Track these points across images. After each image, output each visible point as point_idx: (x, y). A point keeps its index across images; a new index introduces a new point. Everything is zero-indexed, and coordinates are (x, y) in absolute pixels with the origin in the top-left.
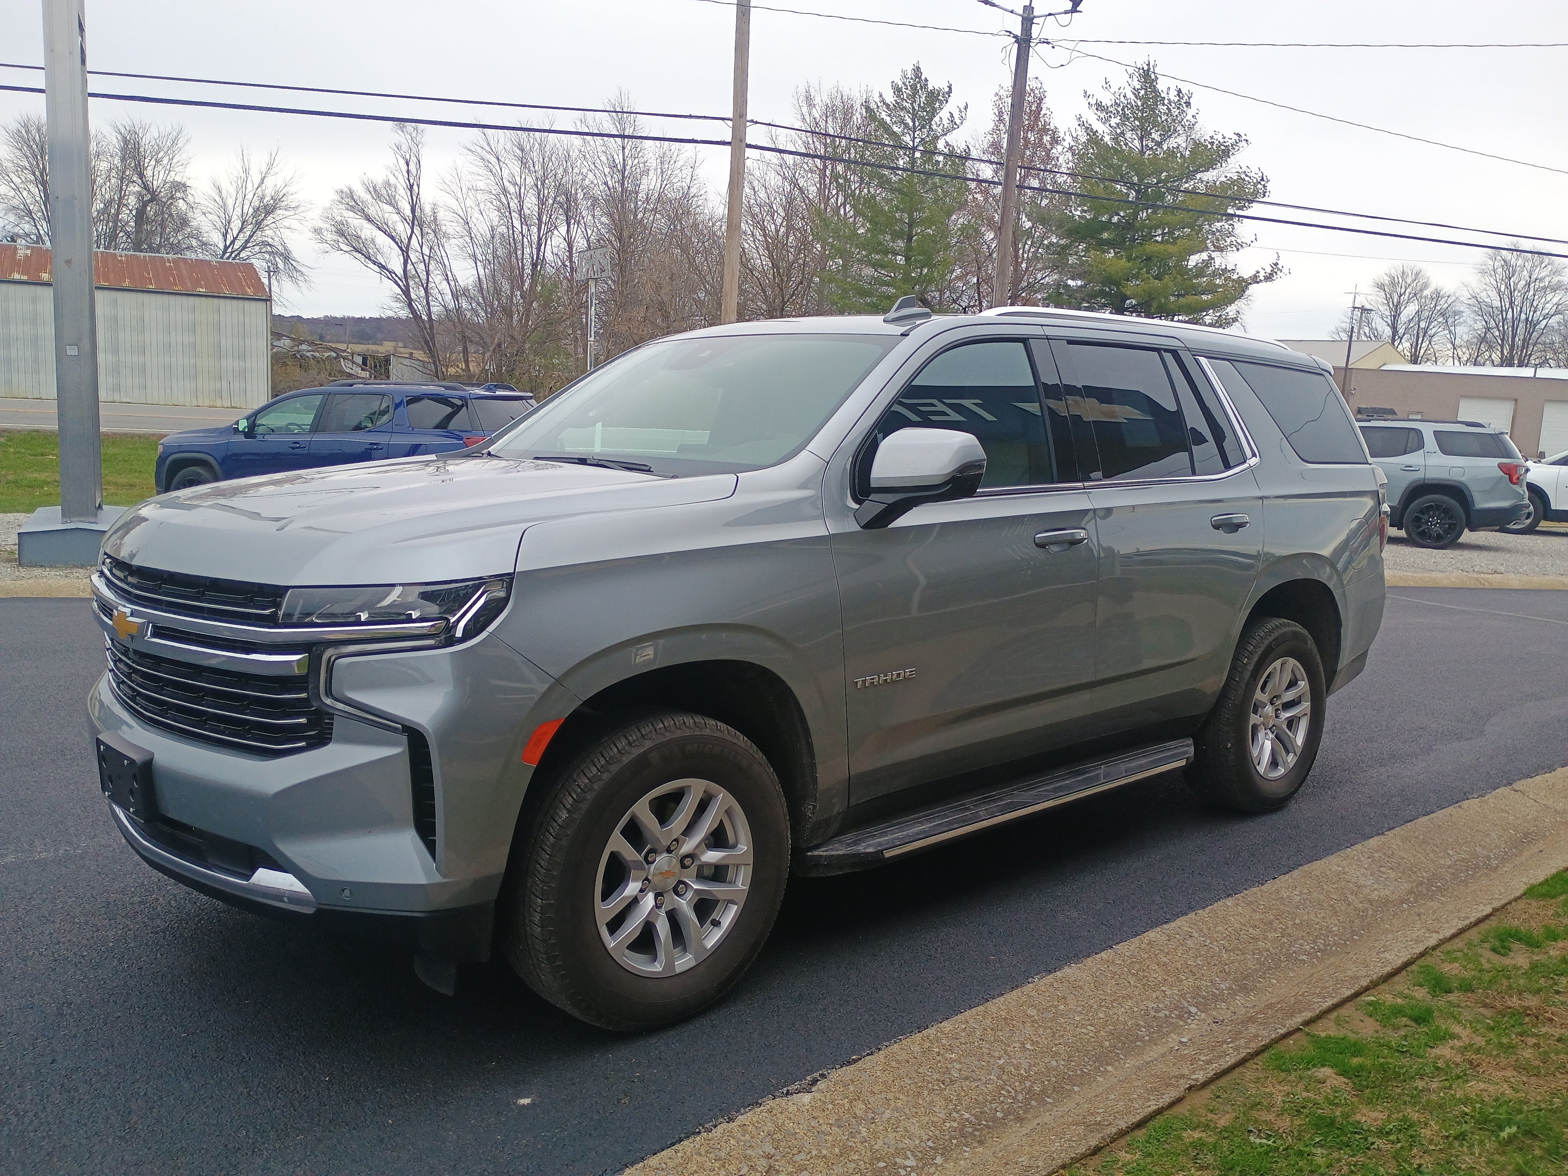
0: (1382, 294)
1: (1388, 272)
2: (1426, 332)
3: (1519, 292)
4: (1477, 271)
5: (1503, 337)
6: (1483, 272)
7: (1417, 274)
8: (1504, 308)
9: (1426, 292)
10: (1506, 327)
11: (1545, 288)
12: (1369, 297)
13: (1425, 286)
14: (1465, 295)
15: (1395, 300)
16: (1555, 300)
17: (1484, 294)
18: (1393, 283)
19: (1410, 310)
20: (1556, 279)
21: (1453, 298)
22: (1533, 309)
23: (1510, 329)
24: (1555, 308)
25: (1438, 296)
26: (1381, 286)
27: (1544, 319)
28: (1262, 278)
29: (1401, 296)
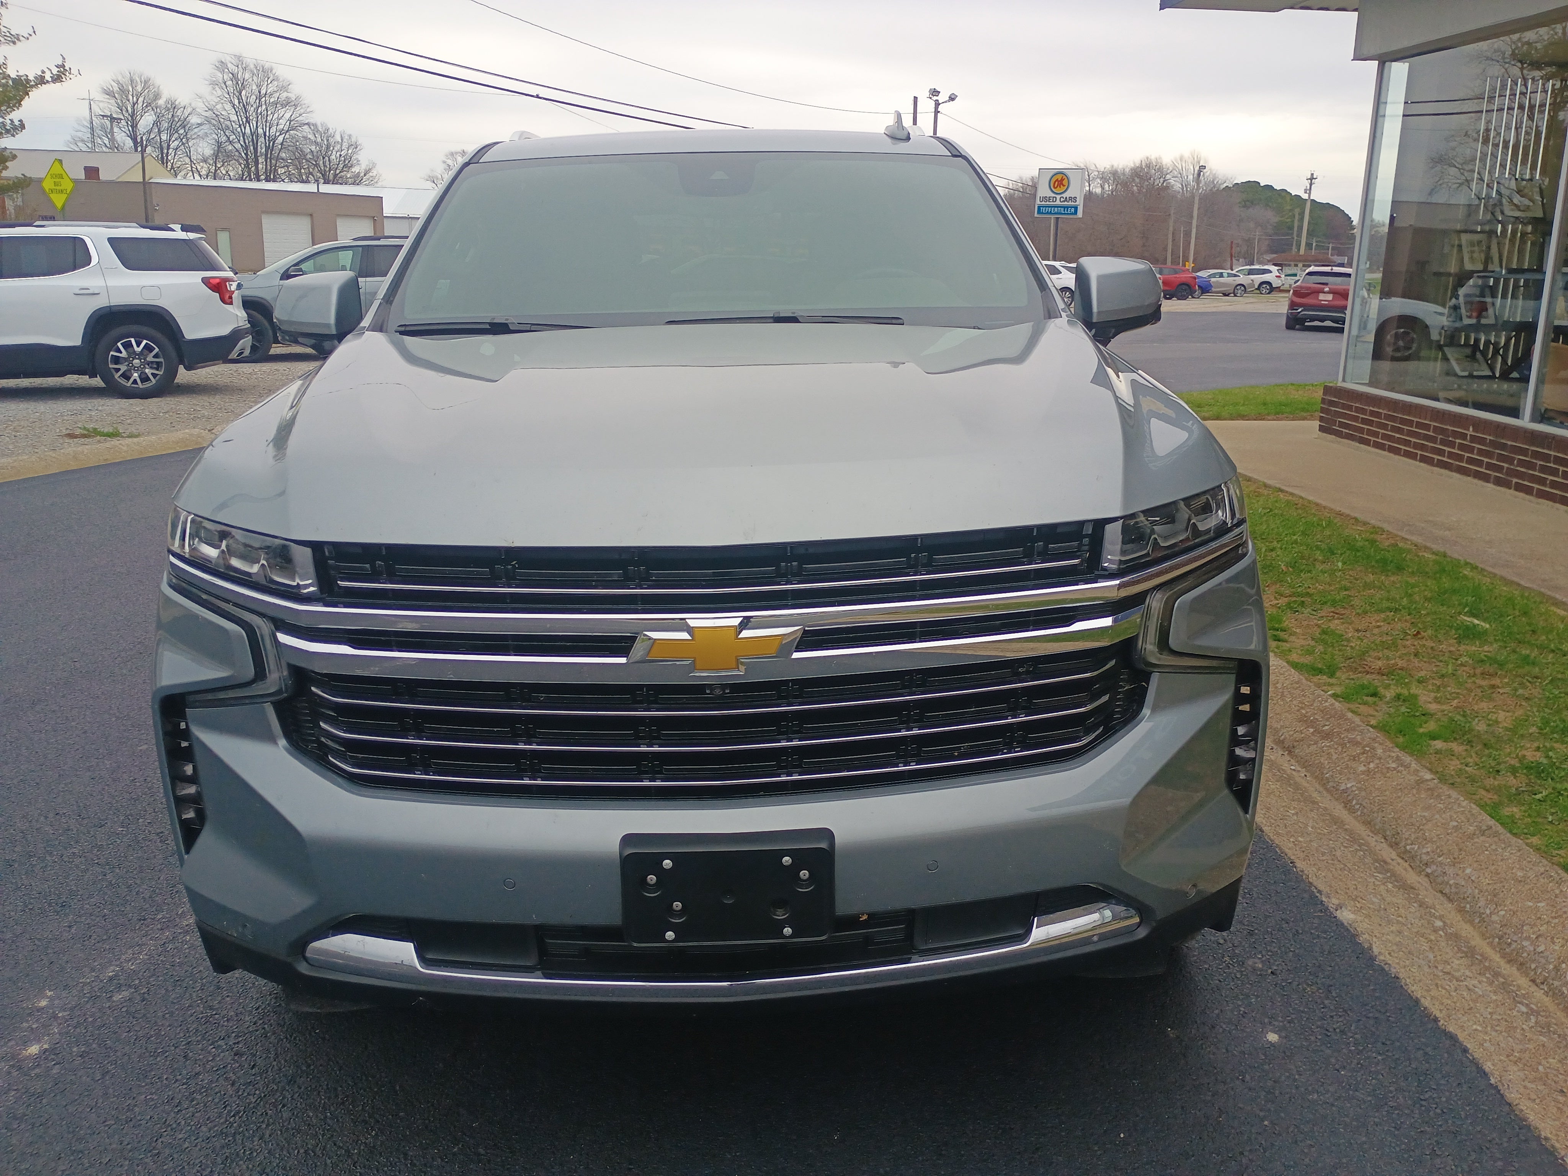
0: (113, 101)
1: (115, 78)
2: (169, 146)
3: (252, 106)
4: (207, 82)
5: (247, 152)
6: (214, 84)
7: (146, 82)
8: (241, 123)
9: (161, 102)
10: (247, 141)
11: (276, 104)
12: (101, 105)
13: (157, 96)
14: (200, 107)
15: (129, 109)
16: (287, 116)
17: (219, 107)
18: (123, 91)
19: (146, 121)
20: (284, 95)
21: (189, 110)
22: (268, 124)
23: (251, 144)
24: (288, 123)
25: (173, 106)
26: (109, 93)
27: (280, 134)
28: (50, 79)
29: (134, 105)
